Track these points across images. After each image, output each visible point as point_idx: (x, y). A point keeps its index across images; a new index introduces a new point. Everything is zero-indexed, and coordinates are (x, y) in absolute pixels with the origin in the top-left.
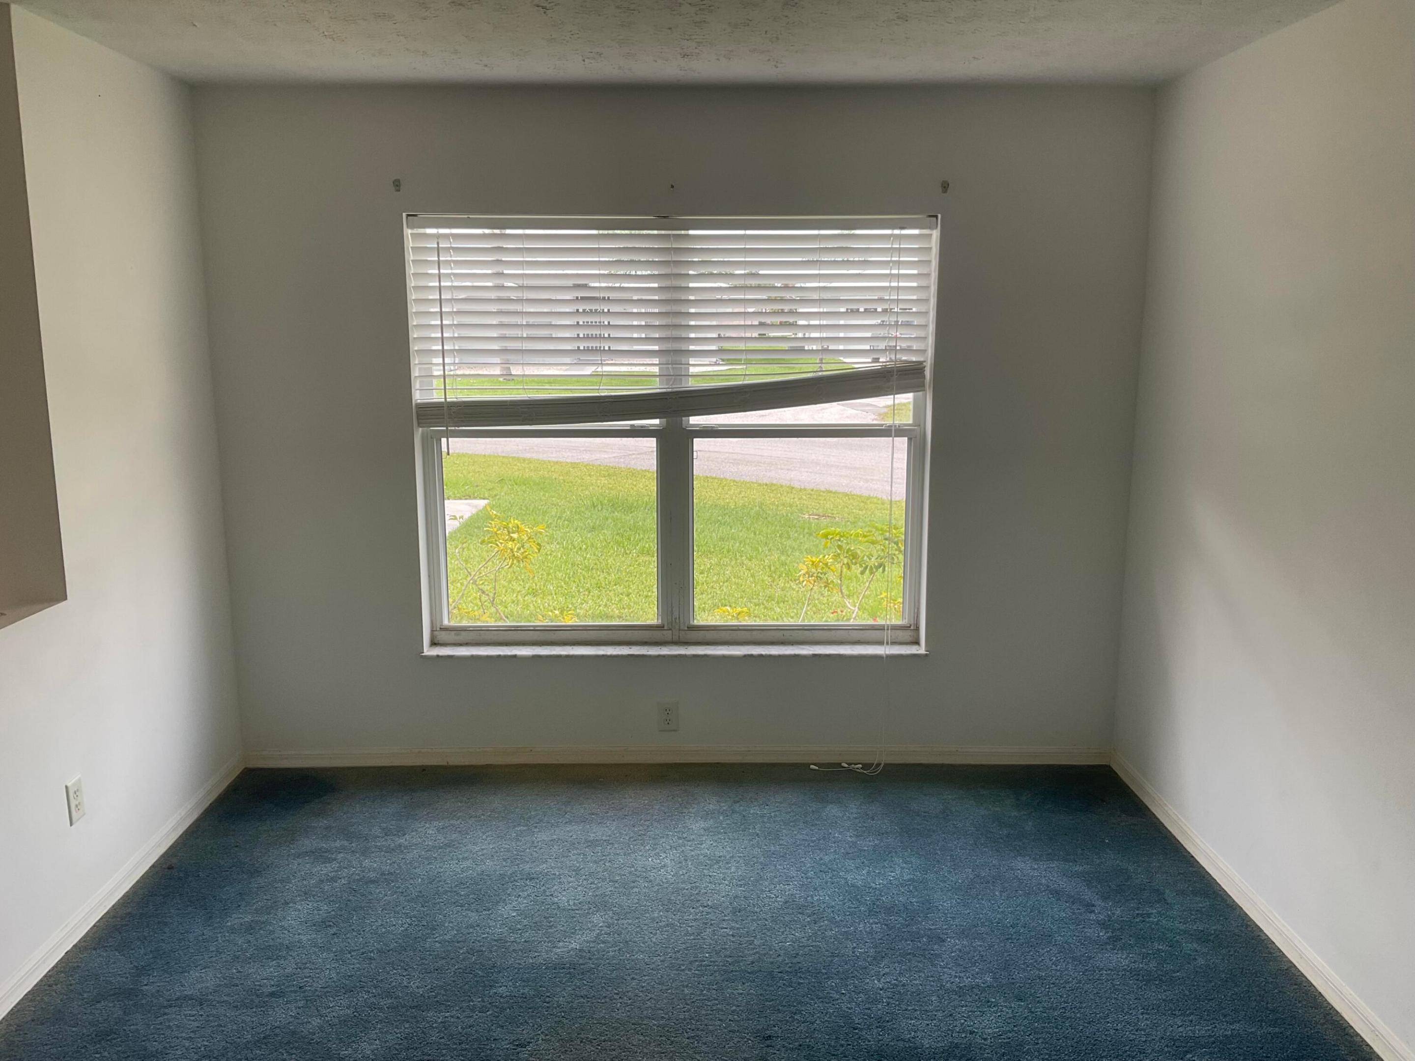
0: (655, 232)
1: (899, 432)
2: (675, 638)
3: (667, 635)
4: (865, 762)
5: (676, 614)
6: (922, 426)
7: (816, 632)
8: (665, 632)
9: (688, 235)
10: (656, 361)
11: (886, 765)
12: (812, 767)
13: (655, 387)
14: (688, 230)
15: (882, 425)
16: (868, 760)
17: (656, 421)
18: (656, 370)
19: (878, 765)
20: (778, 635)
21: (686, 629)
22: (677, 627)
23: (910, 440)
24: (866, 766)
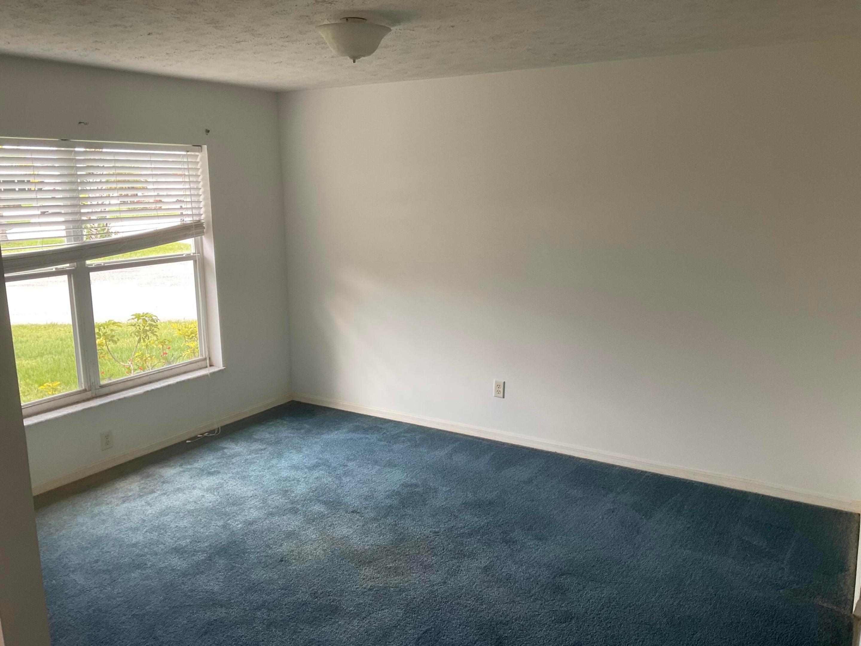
0: (63, 149)
1: (187, 258)
2: (94, 395)
3: (89, 394)
4: (208, 430)
5: (93, 380)
6: (201, 252)
7: (165, 372)
8: (87, 393)
9: (102, 151)
10: (63, 227)
11: (221, 427)
12: (187, 442)
13: (65, 244)
14: (102, 149)
15: (182, 255)
16: (211, 428)
17: (68, 265)
18: (64, 233)
19: (218, 428)
20: (147, 379)
21: (99, 388)
22: (94, 388)
23: (195, 262)
24: (210, 432)
